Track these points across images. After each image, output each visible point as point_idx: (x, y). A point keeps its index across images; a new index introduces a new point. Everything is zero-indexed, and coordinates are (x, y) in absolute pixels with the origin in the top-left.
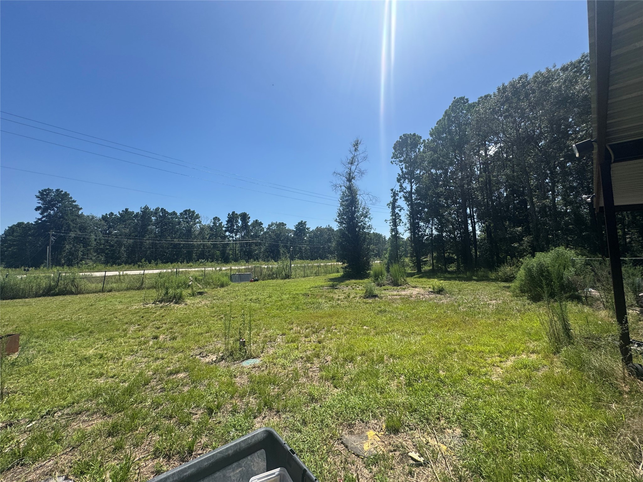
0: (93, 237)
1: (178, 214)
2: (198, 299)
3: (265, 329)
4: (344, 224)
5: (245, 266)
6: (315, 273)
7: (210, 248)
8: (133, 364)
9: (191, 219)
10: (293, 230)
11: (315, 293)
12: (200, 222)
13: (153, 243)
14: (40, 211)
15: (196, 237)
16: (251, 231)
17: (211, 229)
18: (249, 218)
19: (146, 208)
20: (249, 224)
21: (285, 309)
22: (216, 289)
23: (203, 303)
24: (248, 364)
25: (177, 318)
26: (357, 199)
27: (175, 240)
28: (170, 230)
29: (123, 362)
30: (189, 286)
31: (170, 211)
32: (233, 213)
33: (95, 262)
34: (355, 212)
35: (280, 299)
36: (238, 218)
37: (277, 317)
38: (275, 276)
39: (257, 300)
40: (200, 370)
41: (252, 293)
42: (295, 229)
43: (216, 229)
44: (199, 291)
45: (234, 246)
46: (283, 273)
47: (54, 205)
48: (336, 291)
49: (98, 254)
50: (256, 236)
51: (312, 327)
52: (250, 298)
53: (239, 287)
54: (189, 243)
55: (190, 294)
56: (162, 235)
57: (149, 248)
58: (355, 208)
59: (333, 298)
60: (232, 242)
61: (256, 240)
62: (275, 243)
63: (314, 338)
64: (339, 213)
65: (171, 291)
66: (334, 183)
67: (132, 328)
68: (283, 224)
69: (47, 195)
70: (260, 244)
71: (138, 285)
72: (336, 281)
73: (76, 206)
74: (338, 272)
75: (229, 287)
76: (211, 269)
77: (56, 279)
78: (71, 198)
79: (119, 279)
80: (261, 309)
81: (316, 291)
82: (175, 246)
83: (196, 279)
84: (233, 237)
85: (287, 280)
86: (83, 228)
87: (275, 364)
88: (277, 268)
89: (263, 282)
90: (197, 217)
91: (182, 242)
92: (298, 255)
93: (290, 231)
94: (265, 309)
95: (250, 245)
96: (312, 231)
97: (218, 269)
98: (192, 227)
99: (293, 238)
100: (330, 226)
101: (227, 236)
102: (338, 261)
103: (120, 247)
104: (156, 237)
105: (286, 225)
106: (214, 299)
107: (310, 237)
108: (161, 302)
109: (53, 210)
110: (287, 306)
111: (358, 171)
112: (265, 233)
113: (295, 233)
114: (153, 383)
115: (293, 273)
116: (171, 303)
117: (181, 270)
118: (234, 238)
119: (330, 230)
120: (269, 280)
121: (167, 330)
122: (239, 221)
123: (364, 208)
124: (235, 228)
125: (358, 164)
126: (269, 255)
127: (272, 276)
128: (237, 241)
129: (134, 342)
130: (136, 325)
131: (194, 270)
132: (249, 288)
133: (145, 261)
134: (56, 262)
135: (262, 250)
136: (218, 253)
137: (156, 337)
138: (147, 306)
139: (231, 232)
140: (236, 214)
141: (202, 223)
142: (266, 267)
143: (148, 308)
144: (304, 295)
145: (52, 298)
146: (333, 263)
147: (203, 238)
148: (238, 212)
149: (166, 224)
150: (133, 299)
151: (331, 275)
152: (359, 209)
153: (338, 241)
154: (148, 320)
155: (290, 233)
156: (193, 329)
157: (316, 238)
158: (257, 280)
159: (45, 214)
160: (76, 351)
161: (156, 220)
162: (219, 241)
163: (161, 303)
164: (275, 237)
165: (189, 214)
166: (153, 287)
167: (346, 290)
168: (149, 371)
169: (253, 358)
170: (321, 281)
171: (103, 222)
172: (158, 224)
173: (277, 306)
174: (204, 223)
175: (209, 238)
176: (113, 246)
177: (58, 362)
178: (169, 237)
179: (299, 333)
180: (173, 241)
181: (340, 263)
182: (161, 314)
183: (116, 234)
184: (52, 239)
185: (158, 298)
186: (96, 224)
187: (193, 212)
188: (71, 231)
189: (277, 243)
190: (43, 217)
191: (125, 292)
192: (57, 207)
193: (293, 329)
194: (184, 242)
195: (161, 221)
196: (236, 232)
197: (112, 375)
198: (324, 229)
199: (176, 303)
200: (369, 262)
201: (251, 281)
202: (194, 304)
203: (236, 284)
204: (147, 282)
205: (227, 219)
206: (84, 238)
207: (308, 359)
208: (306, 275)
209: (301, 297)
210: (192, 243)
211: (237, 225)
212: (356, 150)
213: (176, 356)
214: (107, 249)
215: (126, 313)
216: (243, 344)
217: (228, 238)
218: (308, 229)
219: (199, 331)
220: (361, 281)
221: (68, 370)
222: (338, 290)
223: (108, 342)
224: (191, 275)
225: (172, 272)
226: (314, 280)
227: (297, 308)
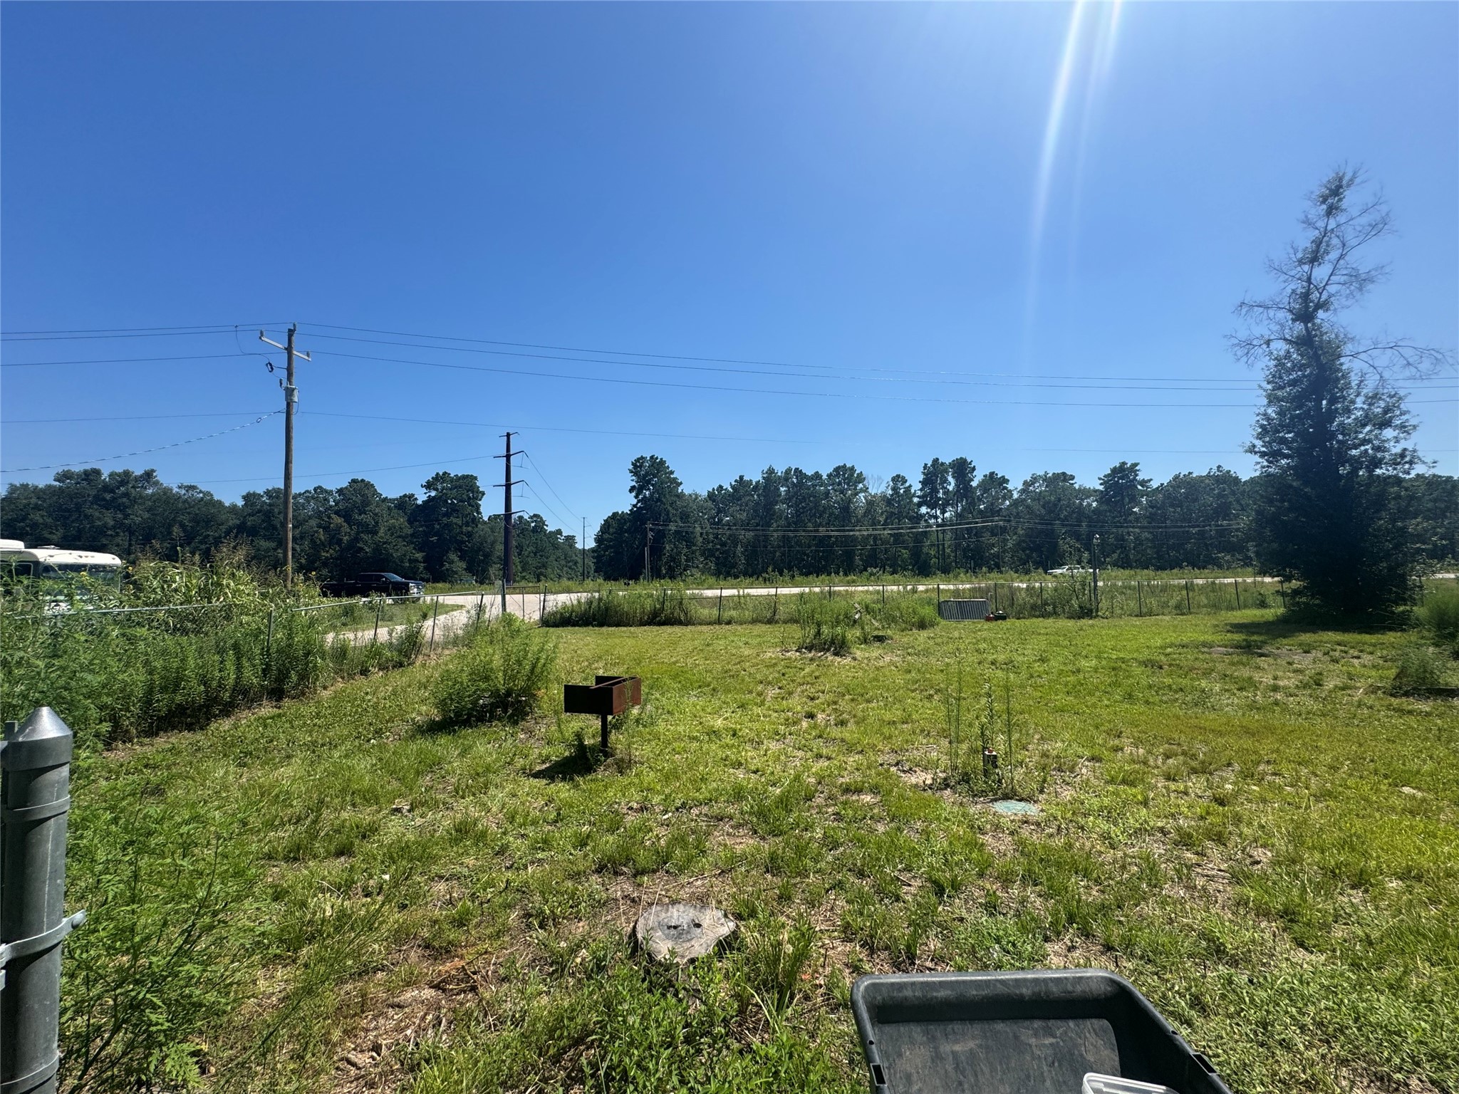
0: (698, 529)
1: (825, 477)
2: (875, 651)
3: (1042, 738)
4: (1287, 457)
5: (971, 582)
6: (1178, 607)
7: (888, 543)
8: (783, 758)
9: (848, 485)
10: (1096, 491)
11: (1185, 663)
12: (865, 490)
13: (784, 536)
14: (634, 494)
15: (858, 521)
16: (980, 500)
17: (889, 502)
18: (974, 469)
19: (771, 471)
20: (974, 484)
21: (1091, 694)
22: (910, 633)
23: (887, 659)
24: (1009, 810)
25: (841, 683)
26: (1339, 370)
27: (821, 529)
28: (811, 510)
29: (766, 751)
30: (855, 621)
31: (810, 473)
32: (936, 460)
33: (703, 573)
34: (1331, 415)
35: (1070, 667)
36: (947, 473)
37: (1068, 711)
38: (1050, 608)
39: (1010, 665)
40: (901, 797)
41: (995, 647)
42: (1101, 488)
43: (899, 502)
44: (876, 633)
45: (941, 536)
46: (1075, 603)
47: (649, 482)
48: (1261, 662)
49: (706, 559)
50: (993, 511)
51: (1184, 753)
52: (990, 658)
53: (962, 630)
54: (847, 533)
55: (859, 639)
56: (797, 522)
57: (779, 547)
58: (1333, 401)
59: (1251, 683)
60: (934, 528)
61: (992, 521)
62: (1044, 527)
63: (1196, 785)
64: (1262, 426)
65: (825, 630)
66: (1243, 334)
67: (772, 692)
68: (1065, 477)
69: (641, 466)
70: (1004, 530)
71: (769, 615)
72: (1260, 634)
73: (675, 479)
74: (1263, 604)
75: (937, 629)
76: (895, 588)
77: (661, 600)
78: (668, 467)
79: (739, 602)
80: (1022, 686)
81: (1188, 657)
82: (823, 541)
83: (867, 607)
84: (936, 517)
85: (1086, 622)
86: (685, 517)
87: (1082, 828)
88: (1056, 590)
89: (1018, 623)
90: (861, 478)
91: (833, 533)
92: (1115, 556)
93: (1086, 493)
94: (1035, 688)
95: (979, 533)
96: (1161, 487)
97: (909, 588)
98: (850, 501)
99: (1096, 511)
100: (1226, 468)
101: (922, 516)
102: (1263, 573)
103: (736, 546)
104: (789, 524)
105: (1072, 478)
106: (909, 654)
107: (1151, 505)
108: (810, 649)
109: (649, 489)
110: (1097, 687)
111: (1343, 279)
112: (1016, 503)
113: (1102, 497)
114: (819, 800)
115: (1104, 604)
116: (828, 654)
117: (836, 589)
118: (940, 520)
119: (1224, 480)
120: (1035, 620)
121: (828, 705)
122: (950, 479)
123: (1374, 398)
124: (940, 495)
125: (1341, 257)
126: (1029, 557)
127: (1041, 608)
128: (946, 525)
129: (778, 719)
130: (776, 687)
131: (861, 590)
132: (985, 634)
133: (773, 571)
134: (657, 574)
135: (1010, 545)
136: (905, 553)
137: (811, 716)
138: (788, 654)
139: (932, 506)
140: (943, 464)
141: (870, 490)
142: (1025, 586)
143: (790, 659)
144: (1146, 664)
145: (658, 628)
146: (1240, 580)
147: (874, 523)
148: (947, 459)
149: (804, 498)
150: (765, 639)
151: (1238, 613)
152: (1353, 402)
153: (1258, 512)
154: (793, 681)
155: (1088, 497)
156: (875, 711)
157: (1172, 505)
158: (1003, 618)
159: (641, 497)
160: (701, 718)
161: (788, 492)
162: (905, 528)
163: (810, 652)
164: (1043, 511)
165: (844, 474)
166: (793, 620)
167: (1304, 661)
168: (808, 776)
169: (1020, 800)
170: (1199, 628)
171: (710, 503)
172: (790, 499)
173: (1066, 685)
174: (872, 491)
175: (885, 521)
176: (723, 544)
177: (681, 729)
178: (810, 524)
179: (1145, 763)
180: (818, 531)
181: (1268, 580)
182: (813, 672)
183: (728, 524)
184: (650, 535)
185: (804, 642)
186: (700, 509)
187: (852, 469)
188: (670, 521)
189: (1049, 527)
190: (638, 502)
191: (750, 626)
192: (653, 485)
193: (1122, 749)
194: (836, 533)
195: (796, 493)
196: (943, 504)
197: (753, 768)
198: (1201, 479)
199: (836, 654)
200: (1403, 578)
201: (988, 619)
202: (869, 659)
203: (952, 624)
204: (783, 611)
205: (921, 477)
206: (687, 532)
207: (1185, 840)
208: (1144, 610)
209: (1137, 670)
210: (851, 533)
211: (944, 488)
212: (1330, 212)
213: (852, 759)
214: (718, 549)
215: (758, 664)
216: (993, 761)
217: (926, 521)
218: (1143, 483)
219: (888, 716)
220: (1366, 638)
221: (695, 745)
222: (1270, 660)
223: (739, 711)
224: (857, 599)
225: (822, 592)
226: (1175, 627)
227: (1129, 697)
